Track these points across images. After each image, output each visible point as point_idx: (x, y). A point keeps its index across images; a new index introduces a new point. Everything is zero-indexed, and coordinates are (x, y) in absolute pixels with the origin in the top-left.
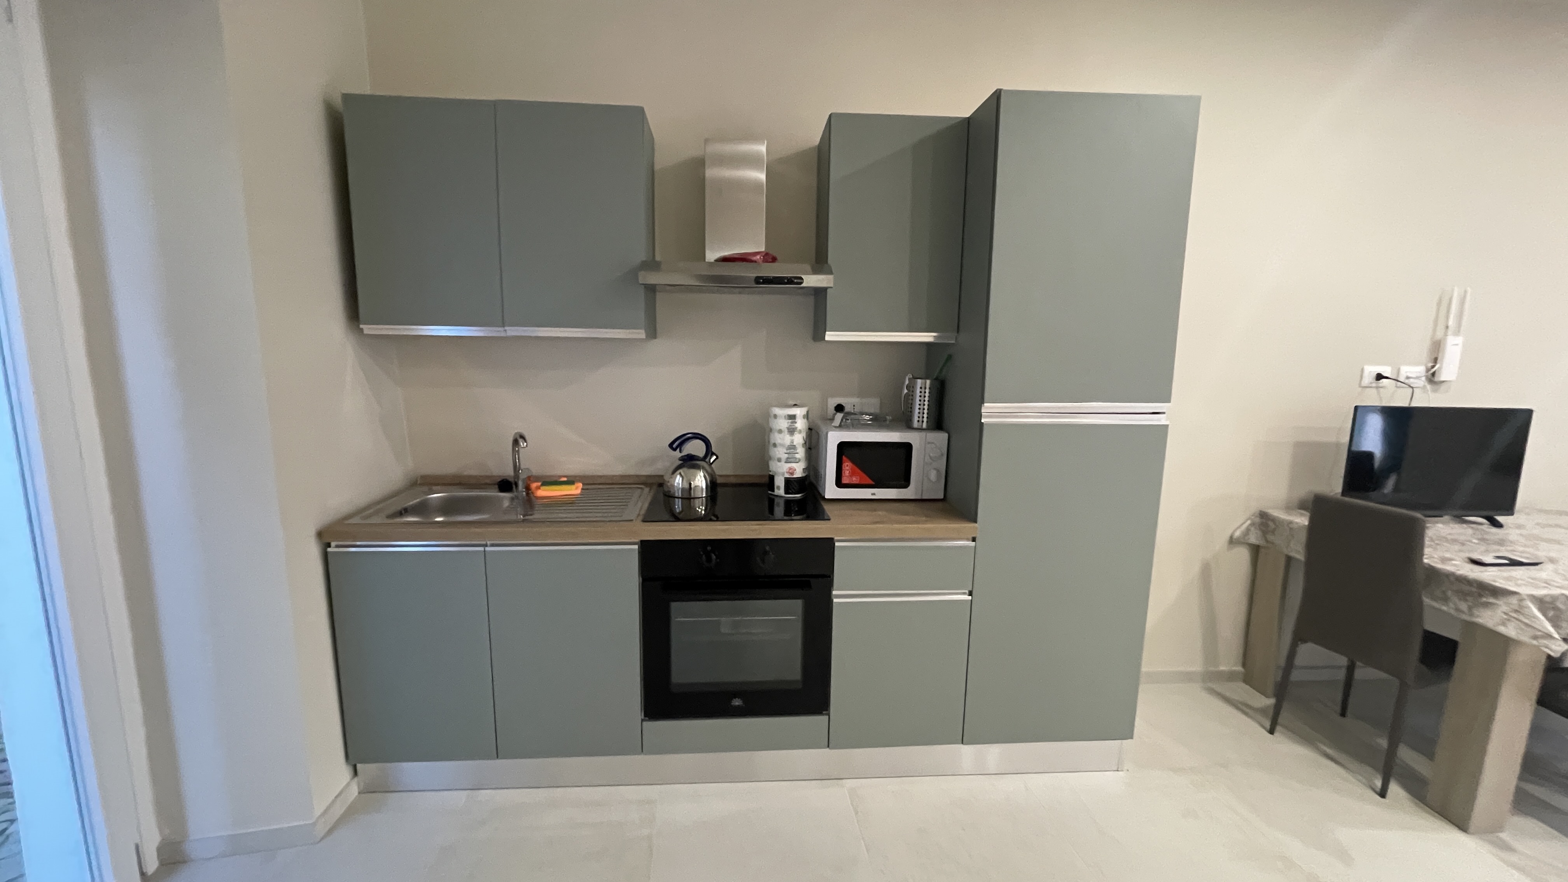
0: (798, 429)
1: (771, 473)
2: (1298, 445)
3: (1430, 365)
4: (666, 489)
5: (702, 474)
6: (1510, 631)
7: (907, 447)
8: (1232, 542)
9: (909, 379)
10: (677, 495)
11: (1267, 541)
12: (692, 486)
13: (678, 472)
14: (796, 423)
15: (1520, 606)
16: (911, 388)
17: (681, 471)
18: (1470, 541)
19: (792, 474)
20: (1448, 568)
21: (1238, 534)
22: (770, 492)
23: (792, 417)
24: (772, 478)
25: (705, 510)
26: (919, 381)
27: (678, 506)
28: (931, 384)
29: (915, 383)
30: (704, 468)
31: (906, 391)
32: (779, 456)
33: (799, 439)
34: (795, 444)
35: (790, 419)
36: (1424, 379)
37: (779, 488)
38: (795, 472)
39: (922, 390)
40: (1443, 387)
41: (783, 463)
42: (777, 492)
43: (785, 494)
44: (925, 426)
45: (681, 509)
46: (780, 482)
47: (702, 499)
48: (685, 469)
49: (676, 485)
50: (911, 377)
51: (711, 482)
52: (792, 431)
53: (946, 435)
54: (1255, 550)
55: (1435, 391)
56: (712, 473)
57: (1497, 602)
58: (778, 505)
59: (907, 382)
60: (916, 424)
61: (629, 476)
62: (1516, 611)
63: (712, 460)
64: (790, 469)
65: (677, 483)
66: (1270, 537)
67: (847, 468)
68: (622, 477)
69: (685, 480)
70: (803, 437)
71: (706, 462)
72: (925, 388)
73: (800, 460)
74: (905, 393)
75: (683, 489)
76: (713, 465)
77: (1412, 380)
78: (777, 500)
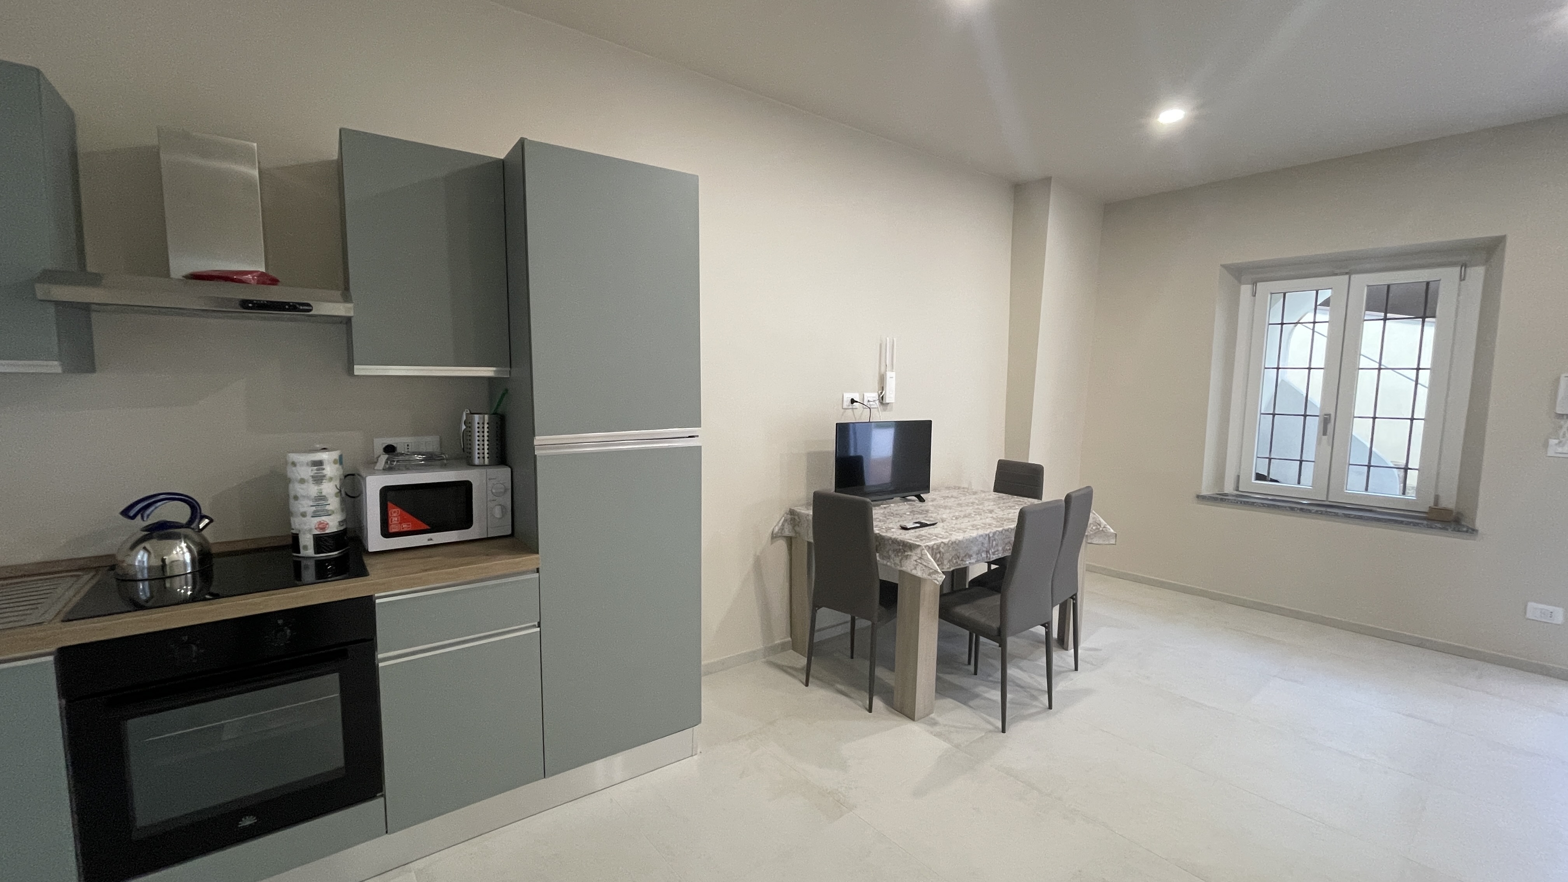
0: (328, 477)
1: (294, 532)
2: (810, 455)
3: (880, 392)
4: (120, 573)
5: (183, 545)
6: (918, 573)
7: (466, 487)
8: (774, 537)
9: (467, 414)
10: (140, 577)
11: (796, 532)
12: (167, 562)
13: (143, 545)
14: (324, 469)
15: (922, 555)
16: (469, 423)
17: (147, 545)
18: (905, 514)
19: (323, 529)
20: (889, 535)
21: (777, 529)
22: (295, 554)
23: (319, 464)
24: (296, 538)
25: (193, 589)
26: (477, 417)
27: (143, 590)
28: (489, 418)
29: (473, 419)
30: (186, 538)
31: (464, 427)
32: (302, 510)
33: (329, 489)
34: (324, 494)
35: (314, 466)
36: (877, 402)
37: (306, 548)
38: (327, 526)
39: (481, 426)
40: (889, 407)
41: (309, 518)
42: (303, 553)
43: (315, 553)
44: (487, 461)
45: (148, 595)
46: (307, 542)
47: (186, 578)
48: (154, 541)
49: (137, 564)
50: (469, 412)
51: (199, 553)
52: (318, 479)
53: (509, 469)
54: (790, 541)
55: (885, 410)
56: (202, 541)
57: (912, 554)
58: (307, 567)
59: (464, 418)
60: (477, 461)
61: (58, 562)
62: (920, 558)
63: (201, 526)
64: (320, 523)
65: (139, 561)
66: (797, 529)
67: (395, 515)
68: (45, 563)
69: (152, 555)
70: (336, 486)
71: (193, 529)
72: (483, 423)
73: (333, 512)
74: (463, 429)
75: (150, 569)
76: (204, 532)
77: (871, 403)
78: (304, 563)
